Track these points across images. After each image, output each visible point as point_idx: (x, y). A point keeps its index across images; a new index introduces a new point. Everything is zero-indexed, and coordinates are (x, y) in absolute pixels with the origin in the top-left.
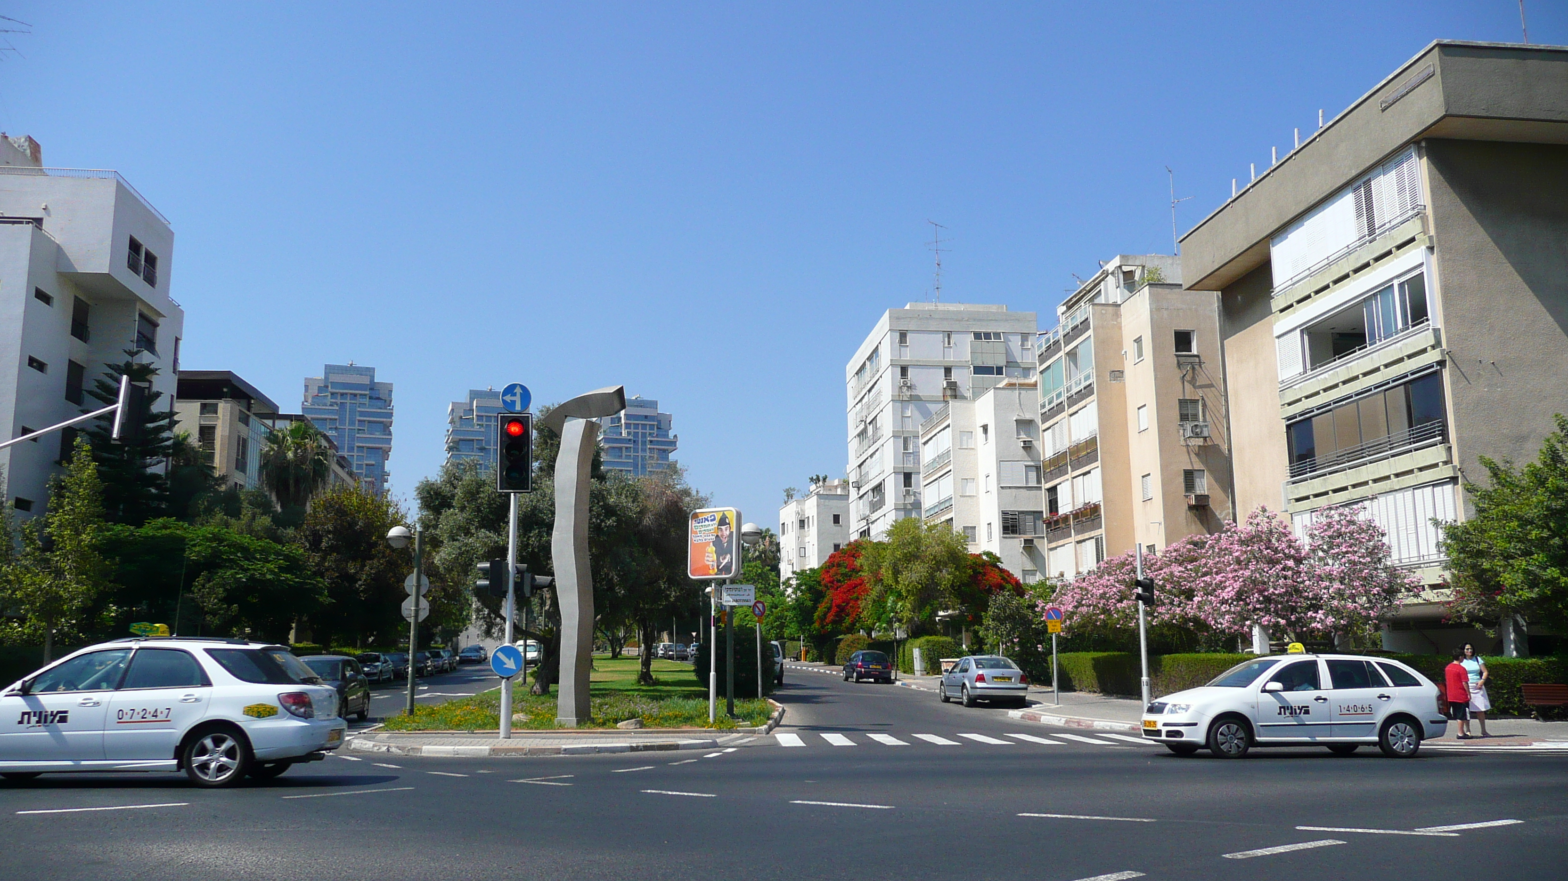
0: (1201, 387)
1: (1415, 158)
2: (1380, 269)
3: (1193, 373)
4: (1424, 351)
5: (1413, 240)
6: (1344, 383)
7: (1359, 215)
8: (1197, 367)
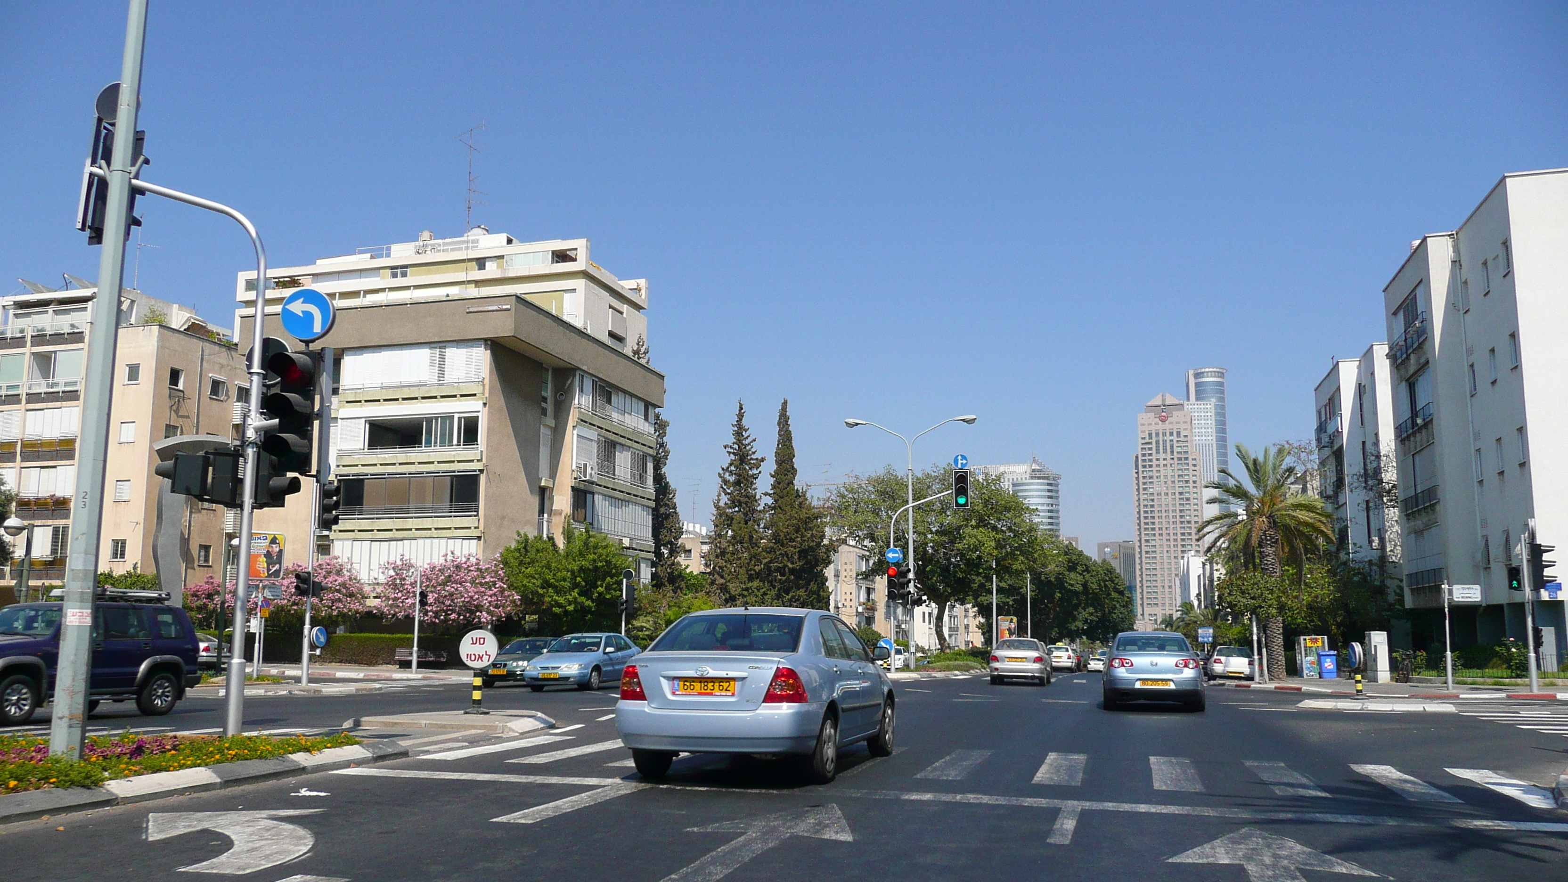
0: (182, 417)
1: (482, 349)
2: (444, 404)
3: (178, 404)
4: (472, 461)
5: (475, 395)
6: (400, 464)
7: (432, 365)
8: (181, 400)
